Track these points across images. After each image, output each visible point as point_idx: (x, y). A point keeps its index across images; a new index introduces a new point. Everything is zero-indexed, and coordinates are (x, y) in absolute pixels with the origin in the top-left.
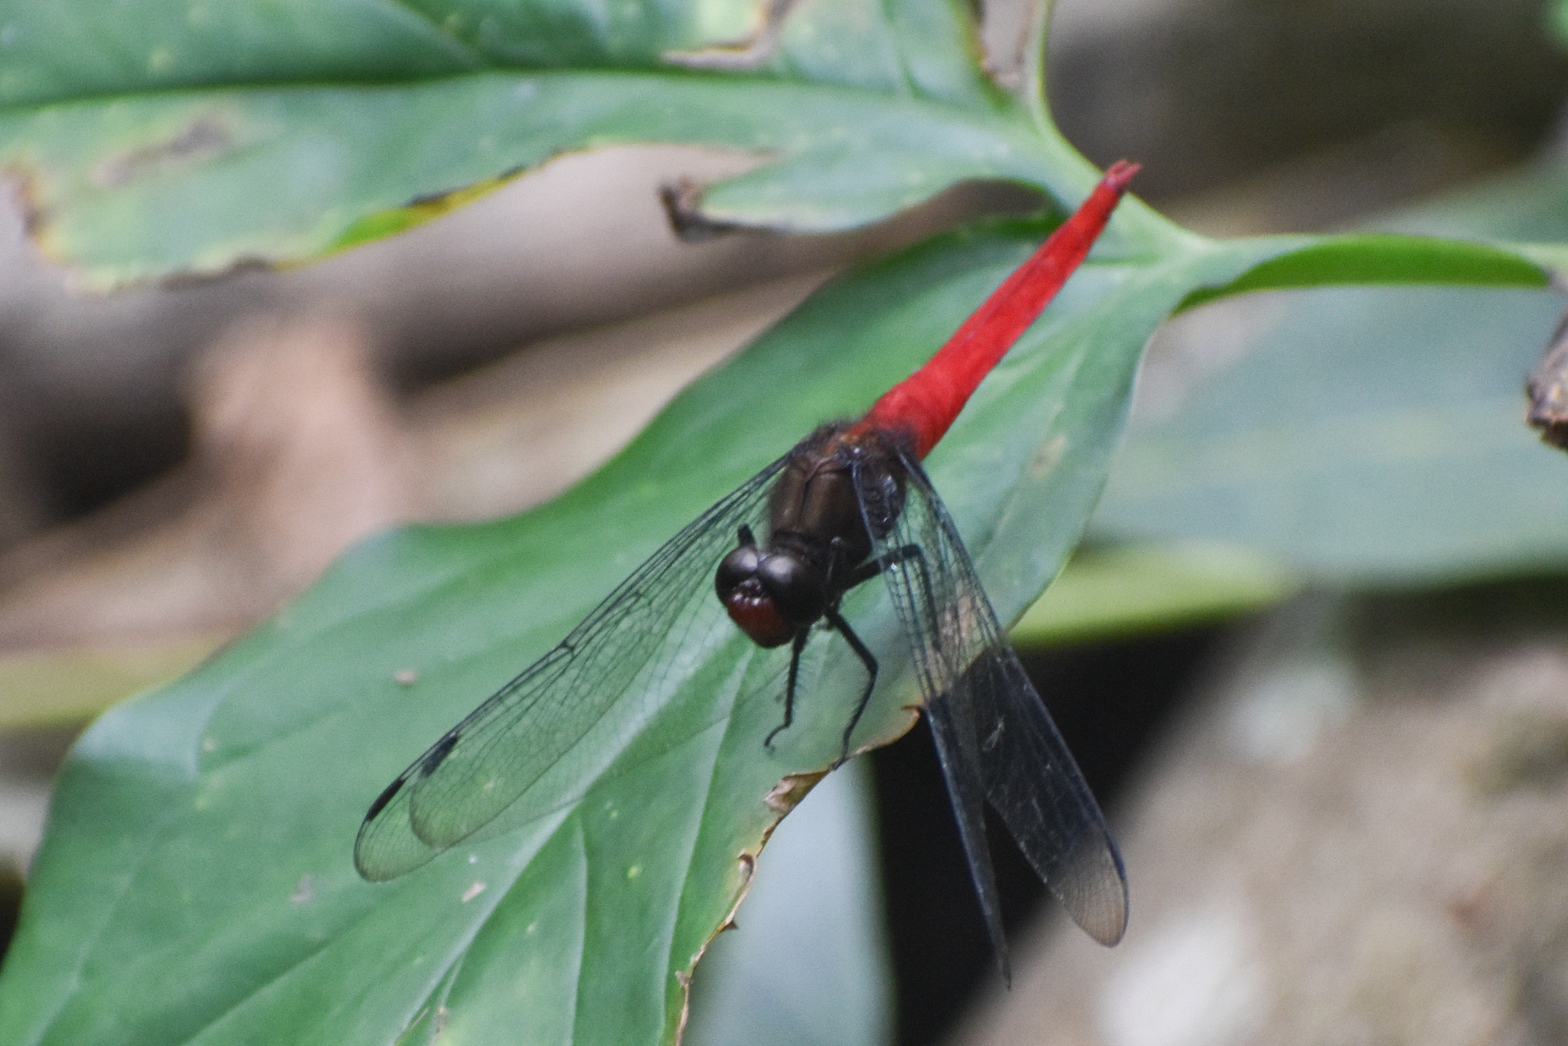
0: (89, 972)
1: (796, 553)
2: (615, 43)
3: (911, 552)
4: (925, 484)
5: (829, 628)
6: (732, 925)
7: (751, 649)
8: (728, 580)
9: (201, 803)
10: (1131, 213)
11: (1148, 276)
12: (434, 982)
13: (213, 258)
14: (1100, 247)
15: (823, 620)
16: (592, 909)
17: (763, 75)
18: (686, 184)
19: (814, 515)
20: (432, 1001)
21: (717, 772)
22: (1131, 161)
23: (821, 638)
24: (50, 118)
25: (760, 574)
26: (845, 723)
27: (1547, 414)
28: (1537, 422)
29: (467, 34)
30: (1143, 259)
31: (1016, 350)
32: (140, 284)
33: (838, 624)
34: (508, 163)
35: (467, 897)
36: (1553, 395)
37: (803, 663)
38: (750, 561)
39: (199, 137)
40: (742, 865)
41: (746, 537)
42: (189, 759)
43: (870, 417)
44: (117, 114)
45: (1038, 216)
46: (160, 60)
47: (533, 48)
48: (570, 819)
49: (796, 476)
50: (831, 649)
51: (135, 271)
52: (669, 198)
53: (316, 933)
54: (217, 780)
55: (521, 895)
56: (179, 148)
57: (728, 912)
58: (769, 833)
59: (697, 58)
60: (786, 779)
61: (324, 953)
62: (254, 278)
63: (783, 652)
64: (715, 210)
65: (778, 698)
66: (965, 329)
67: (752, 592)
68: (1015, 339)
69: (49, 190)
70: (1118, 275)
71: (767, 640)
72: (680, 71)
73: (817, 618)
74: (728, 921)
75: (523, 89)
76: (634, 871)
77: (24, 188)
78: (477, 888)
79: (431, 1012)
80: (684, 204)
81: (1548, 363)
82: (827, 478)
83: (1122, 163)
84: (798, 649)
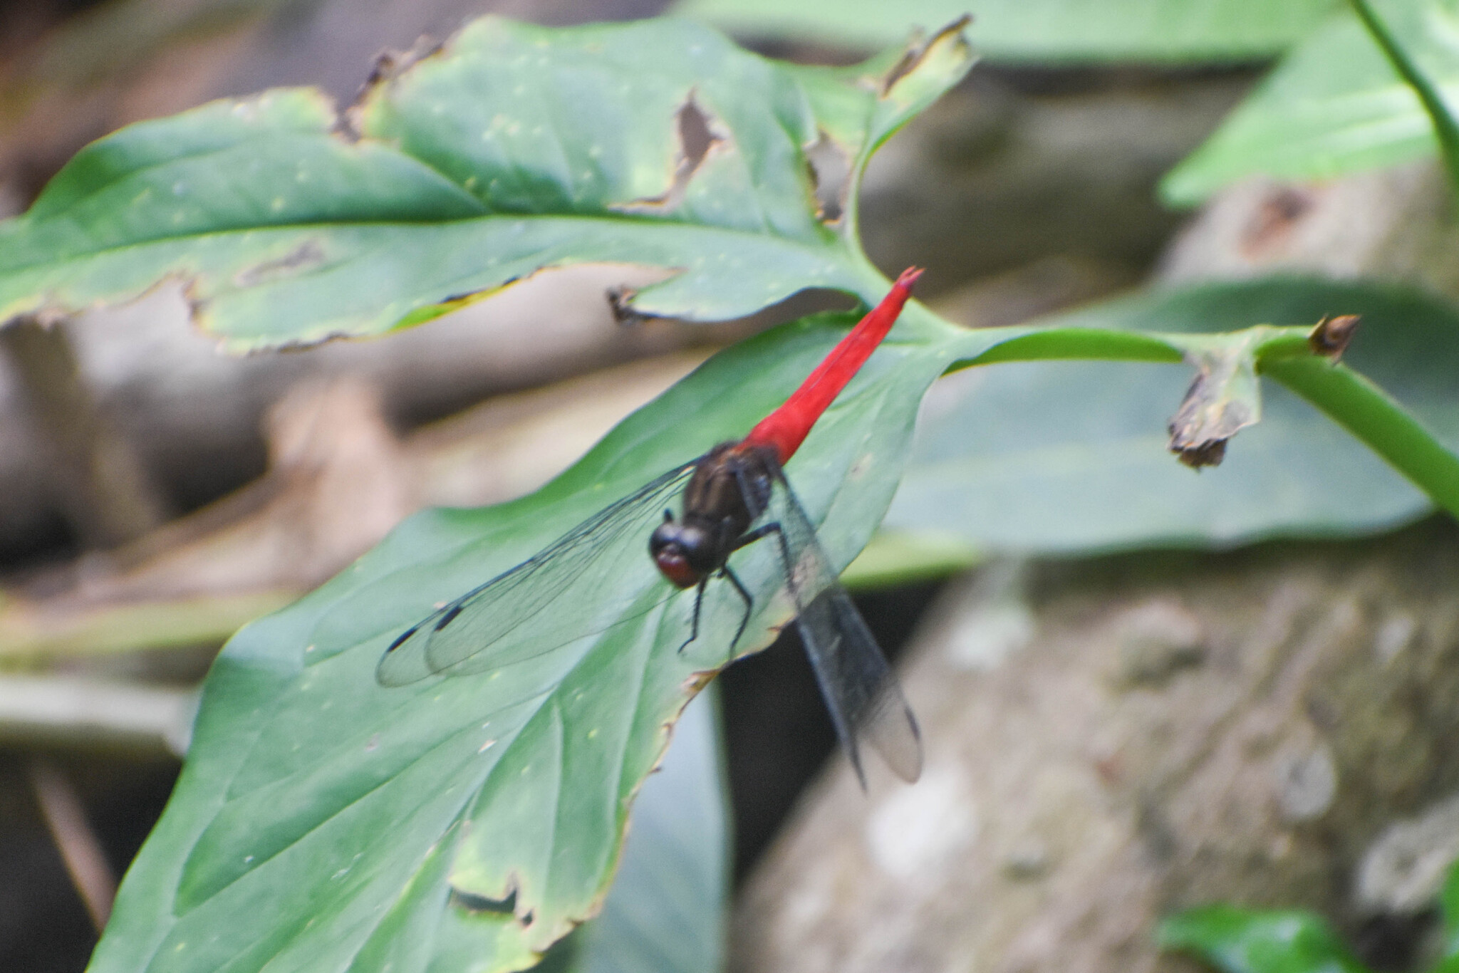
0: (231, 796)
1: (701, 528)
2: (577, 198)
3: (774, 527)
4: (784, 481)
5: (720, 576)
6: (658, 770)
7: (669, 589)
8: (657, 545)
9: (305, 687)
10: (912, 309)
11: (924, 352)
12: (461, 804)
13: (312, 334)
14: (892, 333)
15: (717, 572)
16: (566, 758)
17: (674, 219)
18: (624, 289)
19: (712, 503)
20: (460, 816)
21: (647, 671)
22: (918, 268)
23: (715, 583)
24: (206, 241)
25: (675, 541)
26: (731, 638)
27: (1182, 444)
28: (1176, 450)
29: (479, 190)
30: (921, 341)
31: (842, 397)
32: (267, 350)
33: (727, 573)
34: (508, 276)
35: (483, 749)
36: (1186, 432)
37: (705, 600)
38: (670, 532)
39: (303, 255)
40: (664, 731)
41: (668, 517)
42: (297, 657)
43: (749, 439)
44: (249, 237)
45: (853, 312)
46: (278, 205)
47: (523, 200)
48: (549, 700)
49: (701, 479)
50: (722, 589)
51: (262, 342)
52: (613, 298)
53: (382, 772)
54: (316, 671)
55: (518, 748)
56: (289, 262)
57: (656, 759)
58: (683, 709)
59: (631, 208)
60: (694, 674)
61: (387, 784)
62: (339, 345)
63: (691, 593)
64: (643, 305)
65: (687, 622)
66: (809, 382)
67: (672, 553)
68: (842, 388)
69: (204, 288)
70: (905, 351)
71: (682, 584)
72: (619, 216)
73: (712, 569)
74: (657, 765)
75: (516, 226)
76: (593, 734)
77: (188, 289)
78: (489, 745)
79: (458, 826)
80: (623, 302)
81: (1183, 411)
82: (721, 479)
83: (911, 269)
84: (701, 589)
